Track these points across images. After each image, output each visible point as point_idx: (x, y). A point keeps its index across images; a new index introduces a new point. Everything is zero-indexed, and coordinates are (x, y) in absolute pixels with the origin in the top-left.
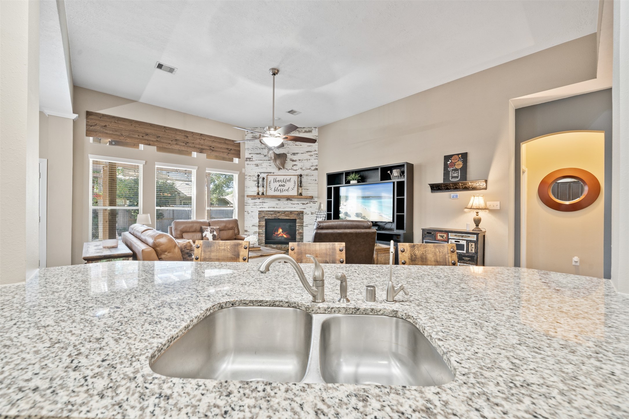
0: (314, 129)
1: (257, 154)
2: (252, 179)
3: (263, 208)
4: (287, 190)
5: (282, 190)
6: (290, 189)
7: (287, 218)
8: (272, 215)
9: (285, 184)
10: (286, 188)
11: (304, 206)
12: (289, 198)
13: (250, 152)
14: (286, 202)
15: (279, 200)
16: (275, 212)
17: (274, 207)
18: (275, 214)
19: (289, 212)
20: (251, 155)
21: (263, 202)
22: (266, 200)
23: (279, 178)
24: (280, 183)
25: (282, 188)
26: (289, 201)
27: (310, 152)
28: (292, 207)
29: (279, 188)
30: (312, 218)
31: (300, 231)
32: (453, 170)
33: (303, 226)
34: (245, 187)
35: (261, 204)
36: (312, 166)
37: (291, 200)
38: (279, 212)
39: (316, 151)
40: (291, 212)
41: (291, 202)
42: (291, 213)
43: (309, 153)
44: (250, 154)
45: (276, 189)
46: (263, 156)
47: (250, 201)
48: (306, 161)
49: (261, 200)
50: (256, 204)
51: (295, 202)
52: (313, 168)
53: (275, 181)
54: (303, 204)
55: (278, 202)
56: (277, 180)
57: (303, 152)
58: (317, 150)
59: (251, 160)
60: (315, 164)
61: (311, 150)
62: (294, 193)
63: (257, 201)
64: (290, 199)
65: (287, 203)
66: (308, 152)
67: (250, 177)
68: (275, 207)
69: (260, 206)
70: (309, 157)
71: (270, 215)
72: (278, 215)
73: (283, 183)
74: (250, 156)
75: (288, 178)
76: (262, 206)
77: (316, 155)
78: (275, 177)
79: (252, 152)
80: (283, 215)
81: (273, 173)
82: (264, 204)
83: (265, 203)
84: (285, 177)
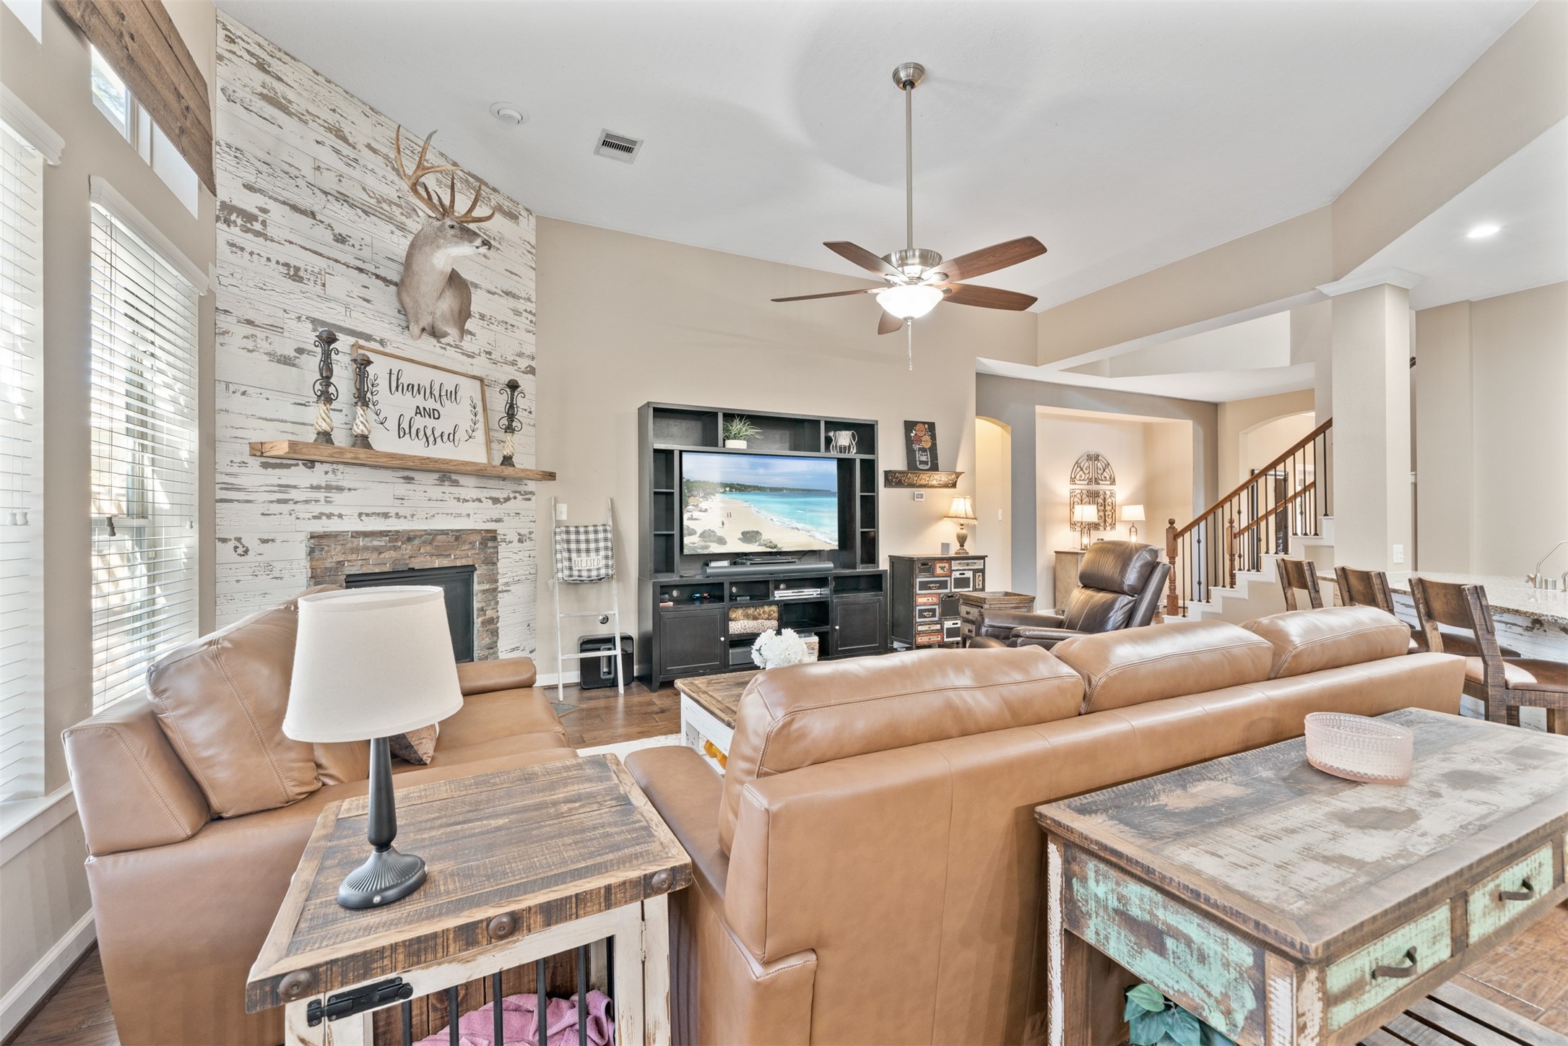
0: (524, 213)
1: (295, 208)
2: (264, 346)
3: (329, 516)
4: (452, 437)
5: (429, 432)
6: (461, 434)
7: (446, 563)
8: (379, 550)
9: (438, 406)
10: (443, 426)
11: (497, 511)
12: (446, 473)
13: (251, 179)
14: (436, 492)
15: (409, 480)
16: (395, 537)
17: (386, 515)
18: (396, 548)
19: (451, 538)
20: (259, 200)
21: (329, 488)
22: (348, 477)
23: (412, 374)
24: (419, 401)
25: (430, 423)
26: (447, 488)
27: (514, 296)
28: (459, 515)
29: (420, 422)
30: (521, 555)
31: (490, 613)
32: (920, 449)
33: (495, 590)
34: (220, 388)
35: (321, 495)
36: (520, 355)
37: (455, 483)
38: (410, 537)
39: (529, 300)
40: (459, 536)
41: (455, 490)
42: (457, 538)
43: (512, 303)
44: (248, 187)
45: (405, 425)
46: (328, 237)
47: (255, 477)
48: (501, 329)
49: (318, 475)
50: (293, 494)
51: (469, 488)
52: (523, 363)
53: (397, 385)
54: (495, 501)
55: (402, 489)
56: (405, 380)
57: (494, 290)
58: (533, 300)
59: (257, 226)
60: (530, 349)
61: (517, 293)
62: (473, 452)
63: (299, 476)
64: (450, 479)
65: (440, 496)
66: (507, 293)
67: (249, 330)
68: (392, 511)
69: (317, 509)
70: (512, 319)
71: (375, 555)
72: (407, 549)
73: (430, 404)
74: (250, 202)
75: (449, 382)
76: (327, 509)
77: (530, 317)
78: (396, 365)
79: (261, 184)
80: (429, 548)
81: (382, 342)
82: (335, 496)
83: (340, 489)
84: (439, 377)
